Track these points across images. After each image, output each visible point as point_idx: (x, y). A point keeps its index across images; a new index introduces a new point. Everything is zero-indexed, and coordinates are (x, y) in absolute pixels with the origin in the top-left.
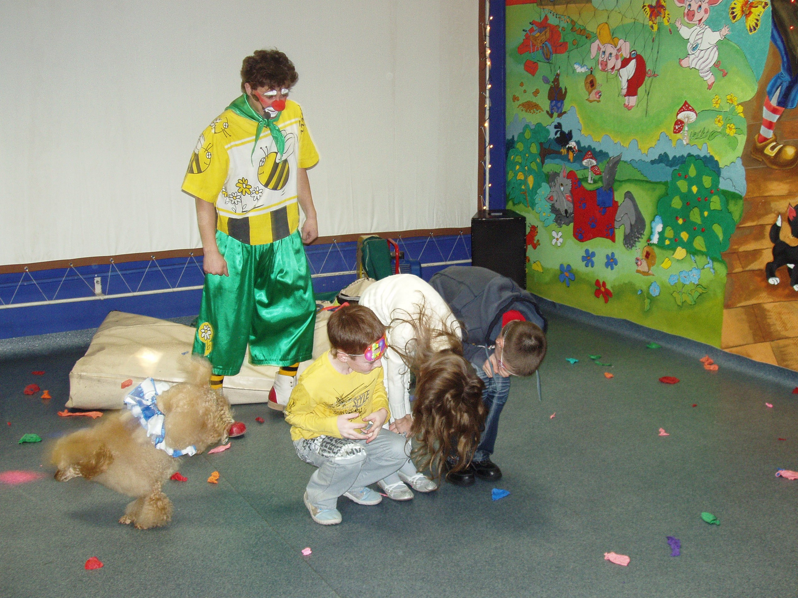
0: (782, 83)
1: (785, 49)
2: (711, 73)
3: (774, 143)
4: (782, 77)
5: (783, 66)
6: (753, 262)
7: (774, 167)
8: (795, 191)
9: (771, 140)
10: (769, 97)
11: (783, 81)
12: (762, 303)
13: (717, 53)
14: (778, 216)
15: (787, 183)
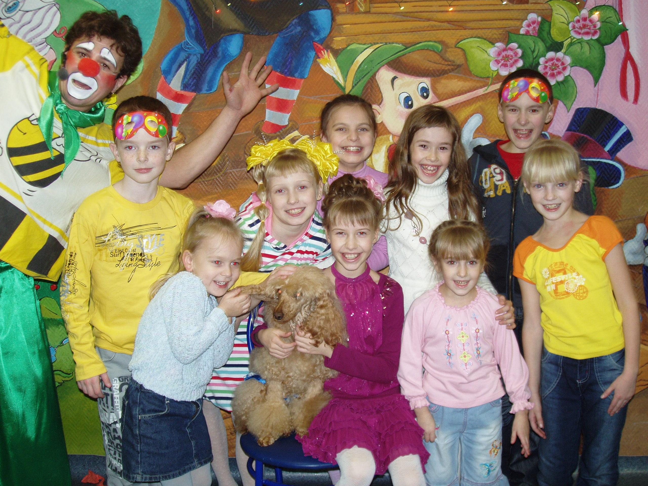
0: (188, 57)
1: (191, 9)
2: (49, 47)
4: (188, 48)
5: (189, 32)
10: (165, 78)
11: (190, 54)
13: (58, 15)
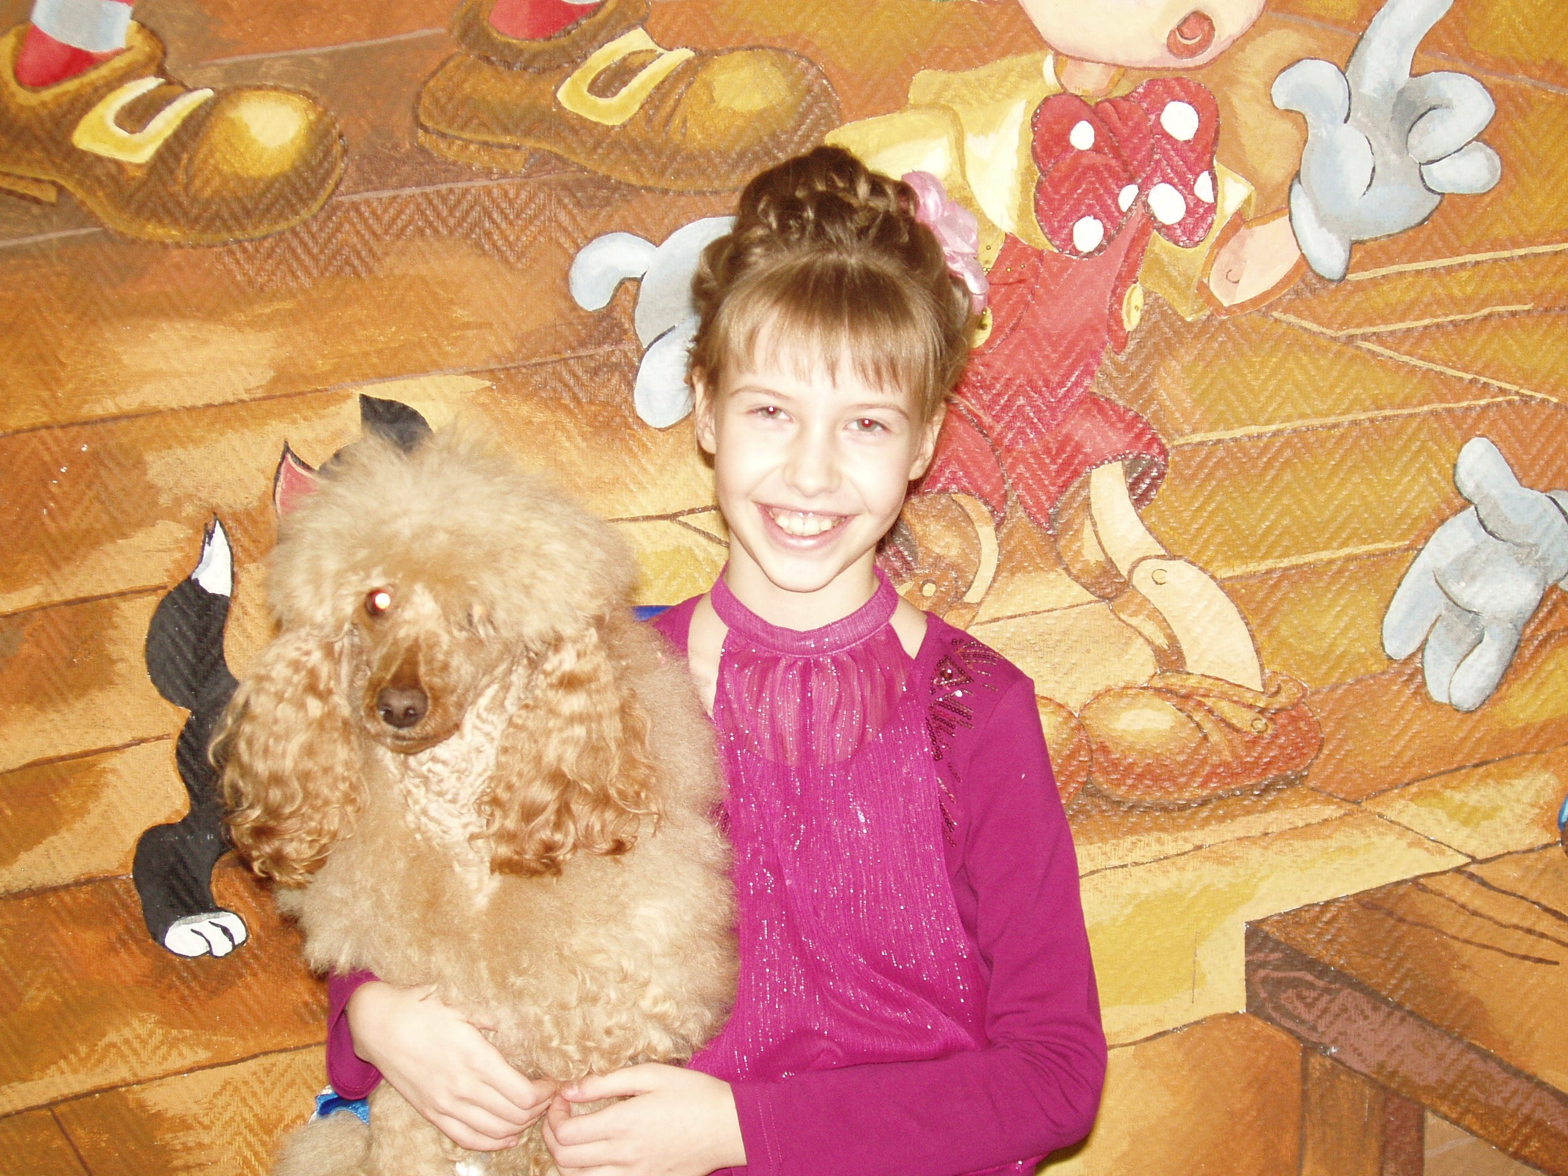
3: (150, 84)
6: (31, 838)
7: (152, 230)
8: (322, 365)
9: (119, 63)
12: (128, 1085)
14: (210, 535)
15: (262, 324)
